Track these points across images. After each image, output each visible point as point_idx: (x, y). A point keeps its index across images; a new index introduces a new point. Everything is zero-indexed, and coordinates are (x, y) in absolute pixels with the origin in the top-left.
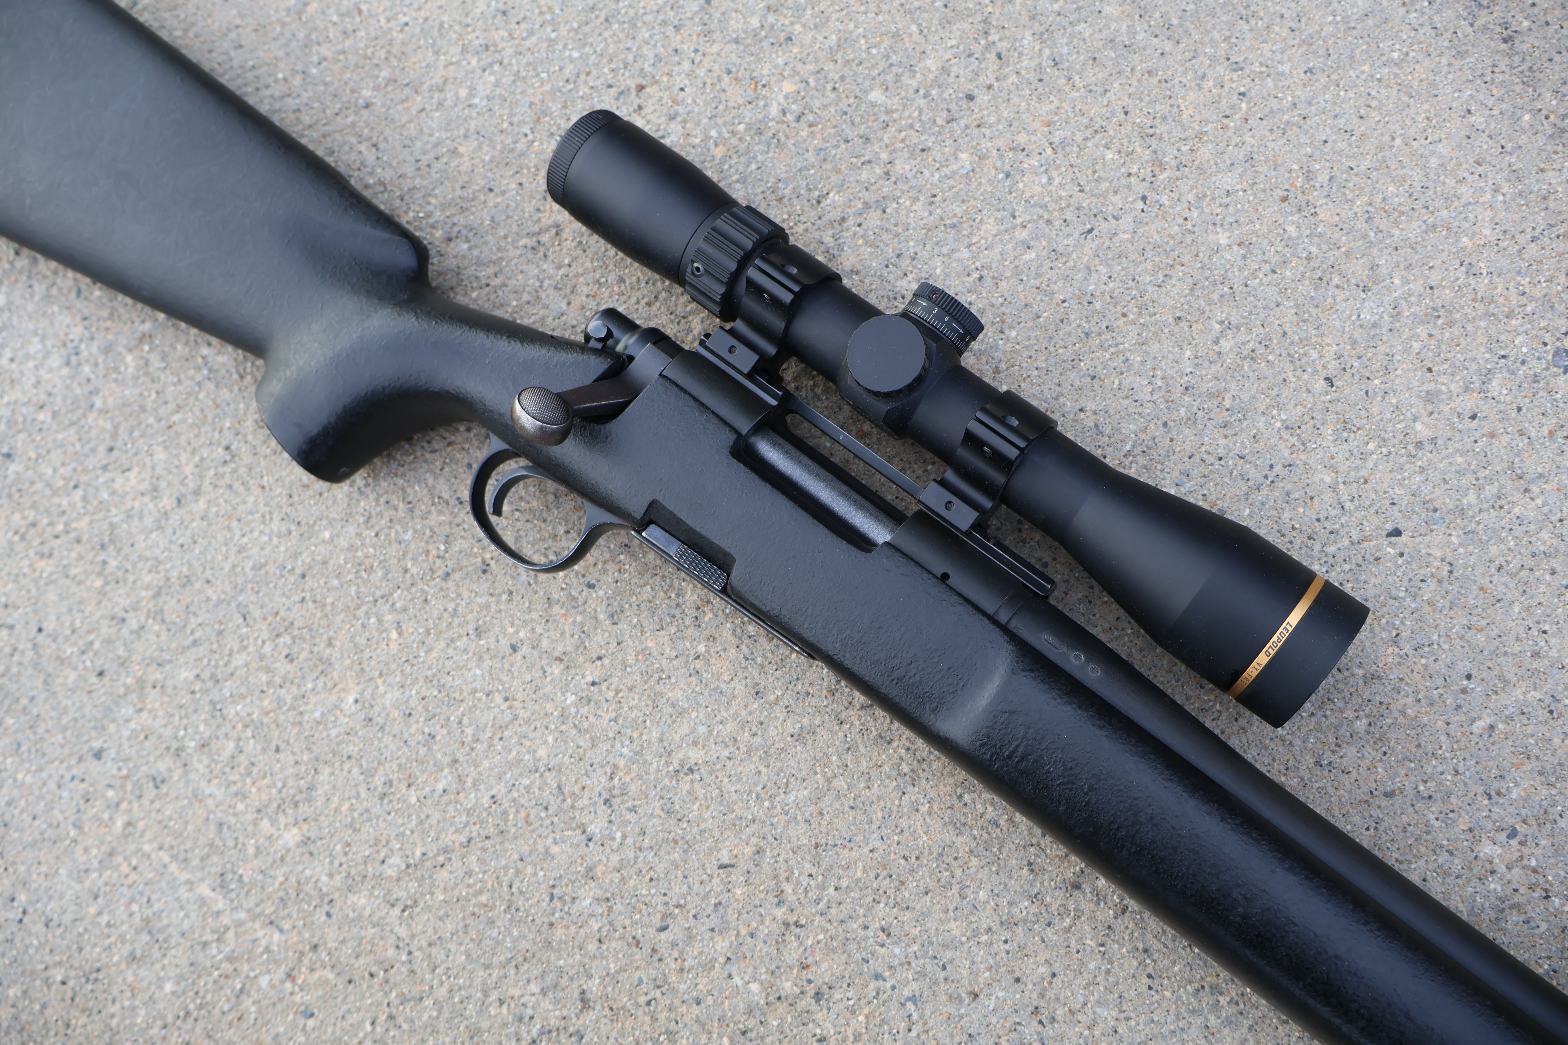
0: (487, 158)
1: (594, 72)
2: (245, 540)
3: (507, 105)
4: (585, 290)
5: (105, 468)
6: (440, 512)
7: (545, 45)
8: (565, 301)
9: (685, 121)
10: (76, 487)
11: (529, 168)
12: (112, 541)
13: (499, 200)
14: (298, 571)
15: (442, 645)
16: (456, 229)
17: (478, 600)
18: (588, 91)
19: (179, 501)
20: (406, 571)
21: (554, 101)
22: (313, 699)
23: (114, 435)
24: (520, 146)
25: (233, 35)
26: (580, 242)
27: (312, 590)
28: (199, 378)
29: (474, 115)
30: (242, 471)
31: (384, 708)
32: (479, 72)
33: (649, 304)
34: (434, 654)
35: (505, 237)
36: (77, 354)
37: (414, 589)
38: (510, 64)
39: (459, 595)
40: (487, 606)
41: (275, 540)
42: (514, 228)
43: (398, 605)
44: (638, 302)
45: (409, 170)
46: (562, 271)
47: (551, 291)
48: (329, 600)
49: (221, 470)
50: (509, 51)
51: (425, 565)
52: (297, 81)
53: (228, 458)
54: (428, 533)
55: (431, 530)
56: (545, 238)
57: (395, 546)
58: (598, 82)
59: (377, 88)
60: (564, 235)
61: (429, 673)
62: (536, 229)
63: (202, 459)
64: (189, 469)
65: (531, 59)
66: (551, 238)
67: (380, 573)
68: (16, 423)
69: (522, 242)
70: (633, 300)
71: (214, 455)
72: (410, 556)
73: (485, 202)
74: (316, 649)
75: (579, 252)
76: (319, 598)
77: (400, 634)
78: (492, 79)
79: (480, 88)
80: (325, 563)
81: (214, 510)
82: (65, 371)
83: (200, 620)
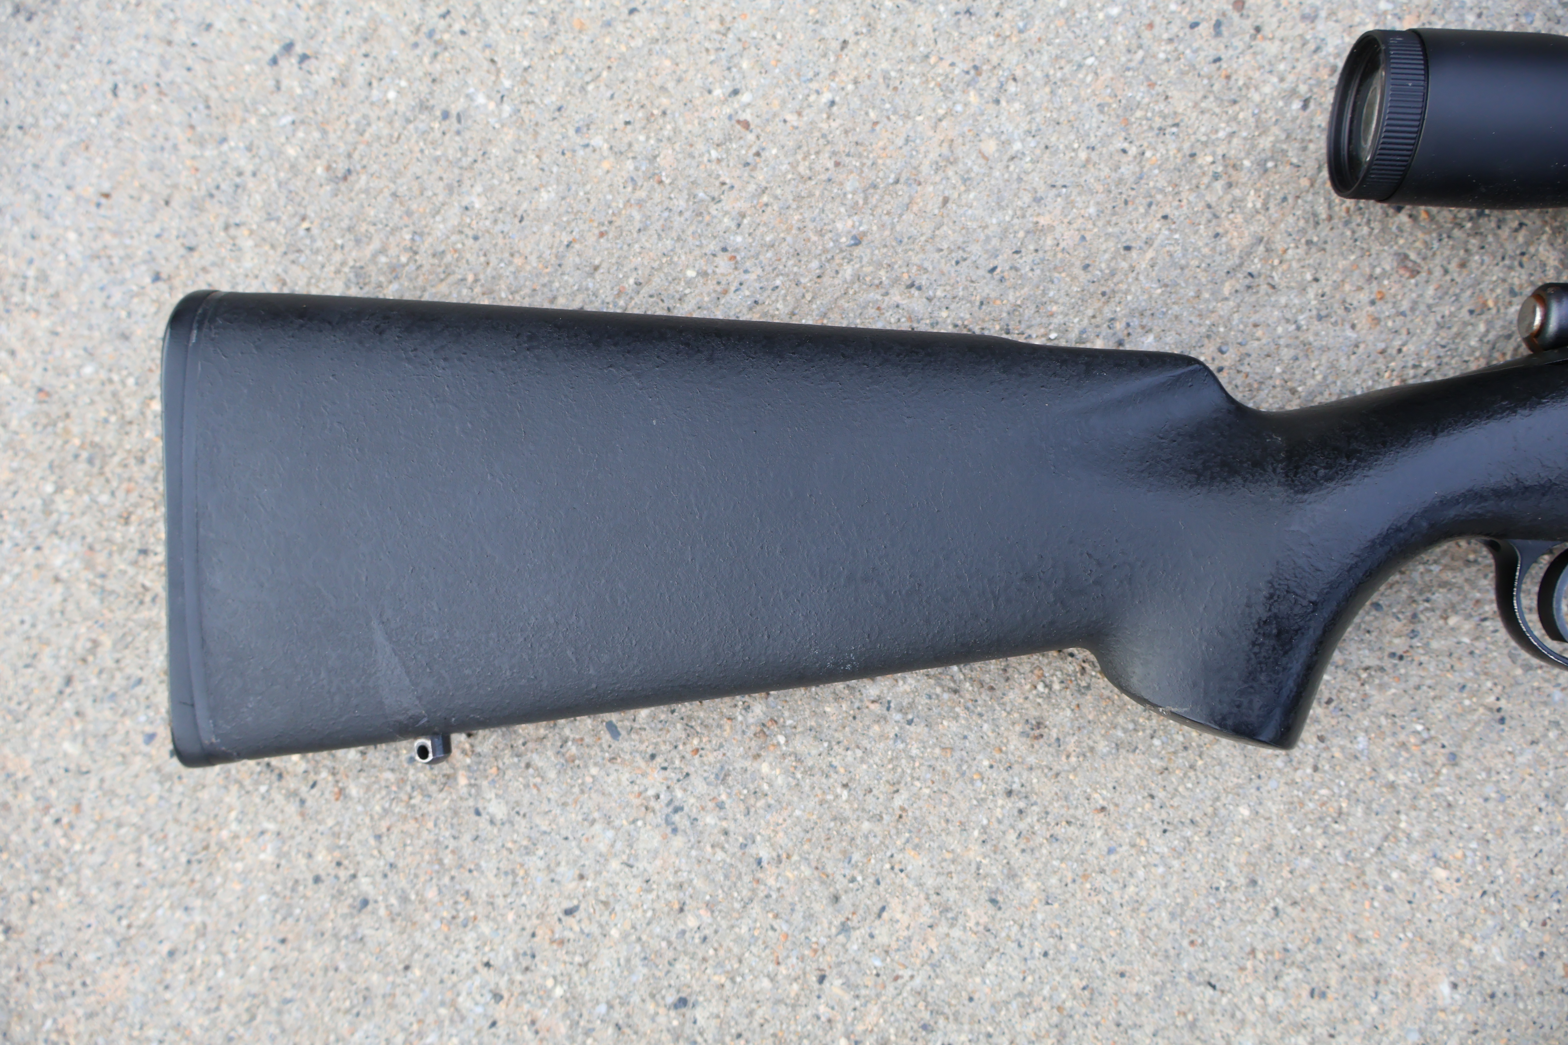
0: (1092, 210)
1: (1158, 20)
2: (1131, 889)
3: (1065, 128)
4: (1364, 297)
5: (844, 928)
6: (1382, 687)
7: (1060, 21)
8: (1347, 326)
9: (1332, 13)
10: (822, 979)
11: (1162, 191)
12: (936, 1012)
13: (1150, 254)
14: (1241, 881)
15: (1516, 844)
16: (1119, 326)
17: (1521, 760)
18: (1169, 48)
19: (993, 901)
20: (1392, 786)
21: (1130, 85)
22: (1392, 1023)
23: (826, 879)
24: (1128, 170)
25: (571, 259)
26: (1309, 243)
27: (1279, 892)
28: (892, 730)
29: (1029, 166)
30: (1056, 807)
31: (1498, 969)
32: (991, 109)
33: (1463, 265)
34: (1514, 862)
35: (1198, 296)
36: (677, 810)
37: (1422, 803)
38: (1027, 74)
39: (1489, 771)
40: (1540, 760)
41: (1176, 864)
42: (1203, 278)
43: (1416, 834)
44: (1446, 272)
45: (987, 288)
46: (1311, 293)
47: (1317, 326)
48: (1313, 889)
49: (1022, 826)
50: (1013, 59)
51: (1412, 763)
52: (723, 264)
53: (1022, 804)
54: (1383, 721)
55: (1387, 716)
56: (1256, 265)
57: (1353, 766)
58: (1174, 29)
59: (854, 209)
60: (1279, 247)
61: (1527, 889)
62: (1234, 260)
63: (984, 829)
64: (975, 853)
65: (1054, 51)
66: (1264, 260)
67: (1359, 811)
68: (659, 954)
69: (1227, 290)
70: (1438, 272)
71: (998, 813)
72: (1383, 766)
73: (1132, 269)
74: (1345, 959)
75: (1316, 256)
76: (1297, 896)
77: (1446, 866)
78: (1017, 105)
79: (1009, 127)
80: (1269, 848)
81: (1054, 881)
82: (678, 842)
83: (1149, 1029)
